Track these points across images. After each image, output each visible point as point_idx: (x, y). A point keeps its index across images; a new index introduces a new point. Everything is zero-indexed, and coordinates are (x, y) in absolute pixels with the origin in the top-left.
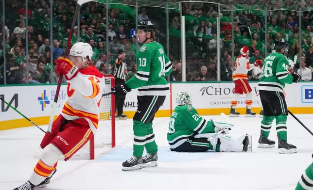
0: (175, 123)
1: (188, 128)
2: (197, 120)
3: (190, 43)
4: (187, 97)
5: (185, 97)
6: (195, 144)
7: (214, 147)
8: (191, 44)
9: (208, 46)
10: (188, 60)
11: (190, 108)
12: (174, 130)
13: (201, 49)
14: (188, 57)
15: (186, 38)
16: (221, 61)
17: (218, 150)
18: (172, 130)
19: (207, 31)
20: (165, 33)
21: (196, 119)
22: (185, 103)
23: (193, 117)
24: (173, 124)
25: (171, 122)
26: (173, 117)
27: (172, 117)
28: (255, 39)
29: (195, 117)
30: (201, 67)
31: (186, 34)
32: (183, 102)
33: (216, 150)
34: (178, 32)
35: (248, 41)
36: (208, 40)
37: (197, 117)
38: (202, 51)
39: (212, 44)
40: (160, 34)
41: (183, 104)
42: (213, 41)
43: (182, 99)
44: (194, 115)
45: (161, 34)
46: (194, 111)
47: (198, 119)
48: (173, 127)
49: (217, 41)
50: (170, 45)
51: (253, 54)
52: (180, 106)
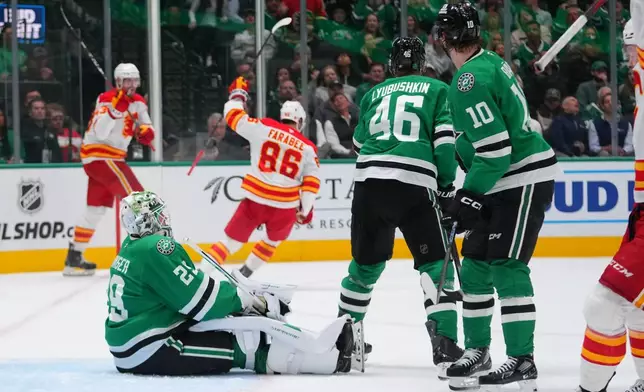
0: (125, 292)
1: (165, 307)
2: (187, 283)
3: (176, 44)
4: (152, 207)
5: (146, 210)
6: (193, 351)
7: (251, 360)
8: (178, 47)
9: (230, 52)
10: (169, 96)
11: (165, 244)
12: (125, 313)
13: (209, 62)
14: (168, 88)
15: (163, 29)
16: (268, 97)
17: (260, 369)
18: (118, 312)
19: (224, 10)
20: (100, 14)
21: (187, 278)
22: (148, 226)
23: (176, 272)
24: (120, 293)
25: (114, 287)
26: (119, 273)
27: (114, 272)
28: (371, 32)
29: (181, 272)
30: (209, 115)
31: (162, 18)
32: (143, 225)
33: (255, 369)
34: (137, 10)
35: (350, 37)
36: (231, 36)
37: (190, 272)
38: (213, 69)
39: (242, 46)
40: (84, 17)
41: (144, 230)
42: (244, 37)
43: (140, 218)
44: (179, 268)
45: (88, 18)
46: (180, 254)
47: (191, 278)
48: (119, 303)
49: (255, 39)
50: (113, 50)
51: (365, 75)
52: (137, 236)
